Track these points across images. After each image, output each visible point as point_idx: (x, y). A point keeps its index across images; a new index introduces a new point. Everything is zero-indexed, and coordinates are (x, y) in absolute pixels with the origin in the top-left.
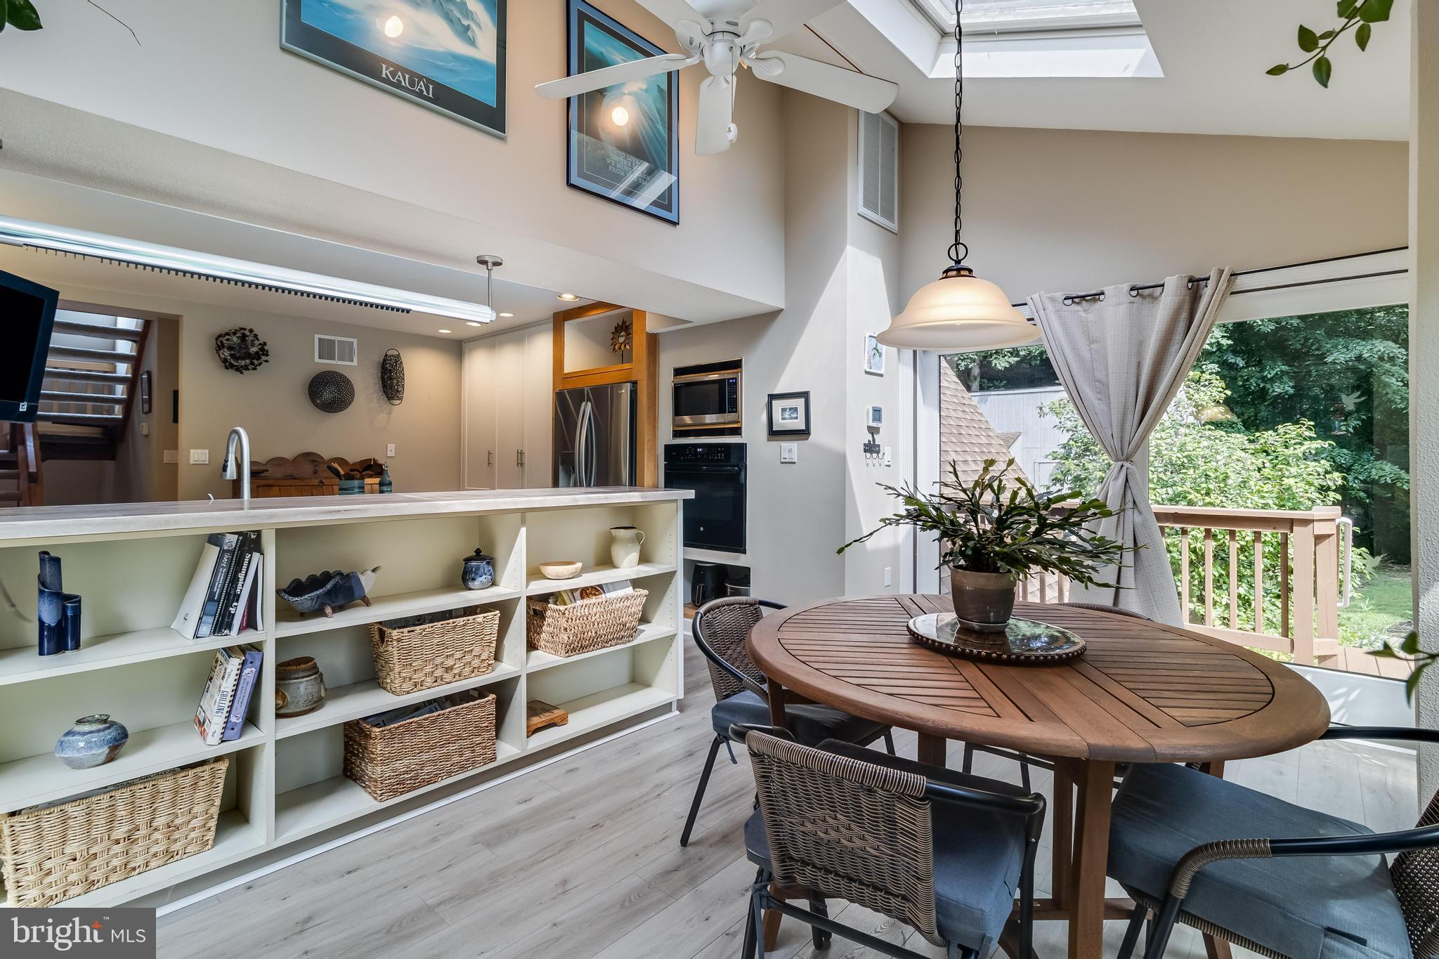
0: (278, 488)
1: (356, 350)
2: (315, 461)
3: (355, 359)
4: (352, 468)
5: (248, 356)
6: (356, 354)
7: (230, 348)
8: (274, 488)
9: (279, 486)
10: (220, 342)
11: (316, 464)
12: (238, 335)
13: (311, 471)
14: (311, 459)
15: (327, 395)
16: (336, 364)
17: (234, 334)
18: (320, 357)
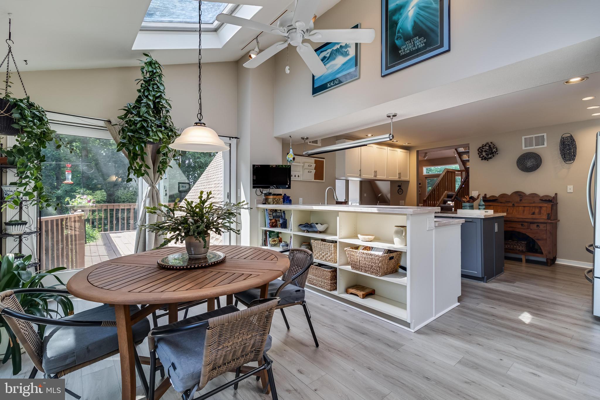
0: (493, 206)
1: (546, 139)
2: (521, 195)
3: (545, 143)
4: (541, 198)
5: (492, 153)
6: (546, 141)
7: (485, 151)
8: (491, 206)
9: (494, 206)
10: (480, 151)
11: (521, 196)
12: (487, 146)
13: (519, 200)
14: (519, 194)
15: (529, 164)
16: (533, 148)
17: (485, 146)
18: (525, 147)
